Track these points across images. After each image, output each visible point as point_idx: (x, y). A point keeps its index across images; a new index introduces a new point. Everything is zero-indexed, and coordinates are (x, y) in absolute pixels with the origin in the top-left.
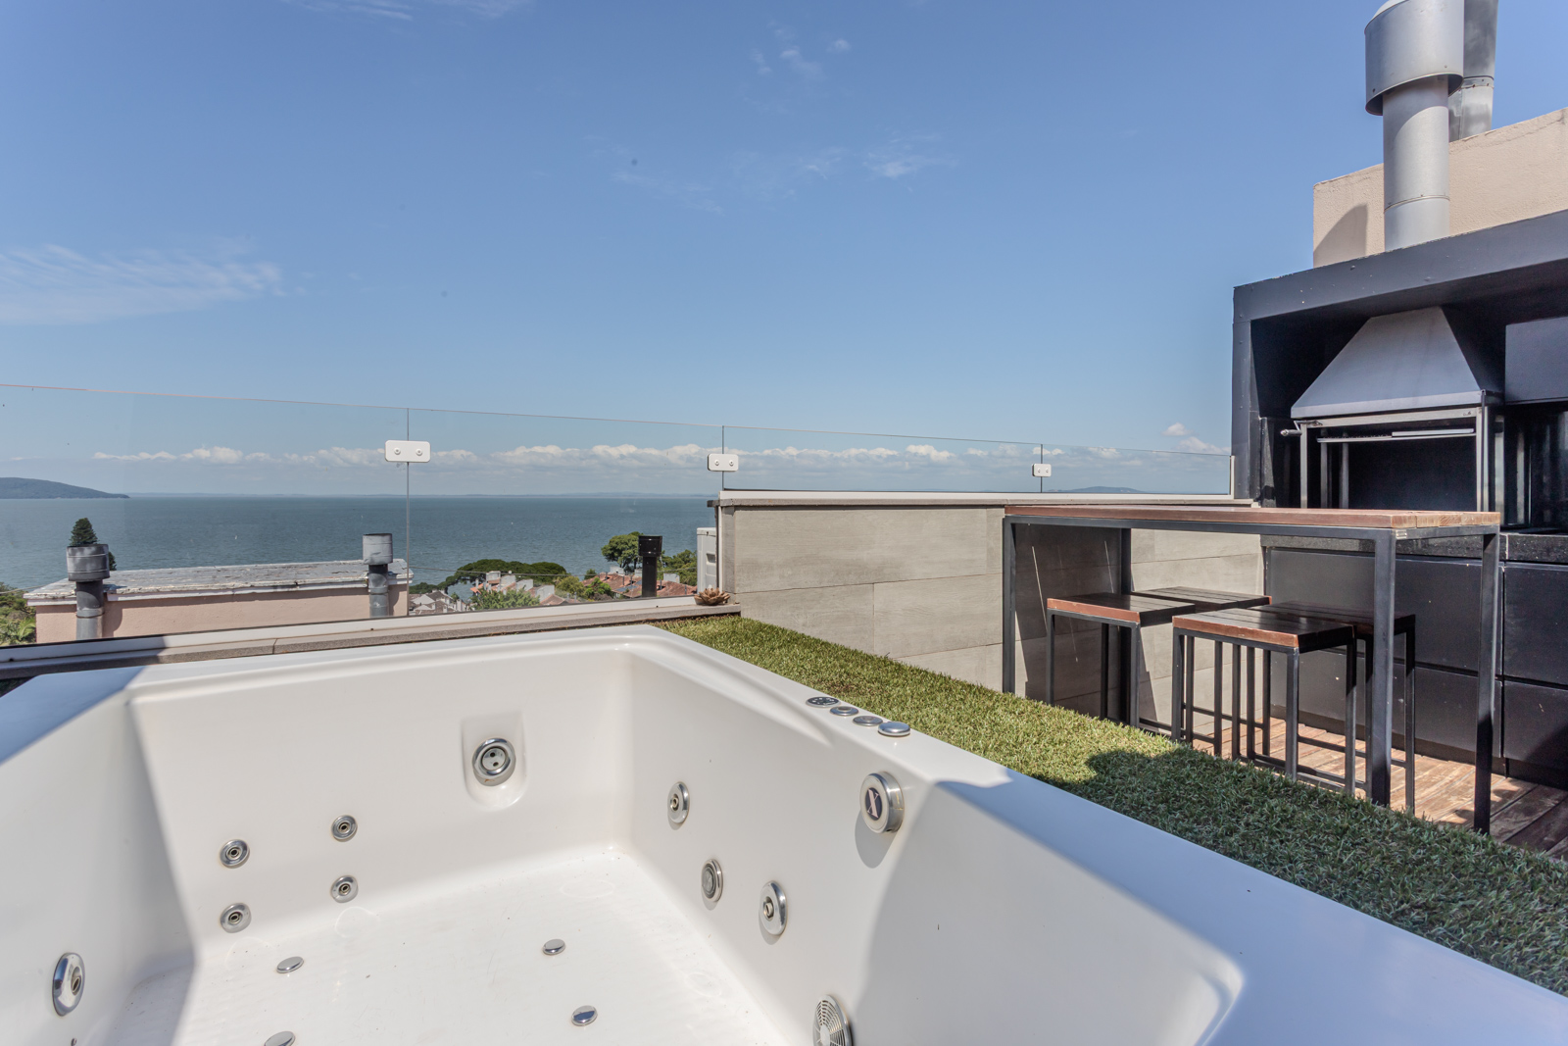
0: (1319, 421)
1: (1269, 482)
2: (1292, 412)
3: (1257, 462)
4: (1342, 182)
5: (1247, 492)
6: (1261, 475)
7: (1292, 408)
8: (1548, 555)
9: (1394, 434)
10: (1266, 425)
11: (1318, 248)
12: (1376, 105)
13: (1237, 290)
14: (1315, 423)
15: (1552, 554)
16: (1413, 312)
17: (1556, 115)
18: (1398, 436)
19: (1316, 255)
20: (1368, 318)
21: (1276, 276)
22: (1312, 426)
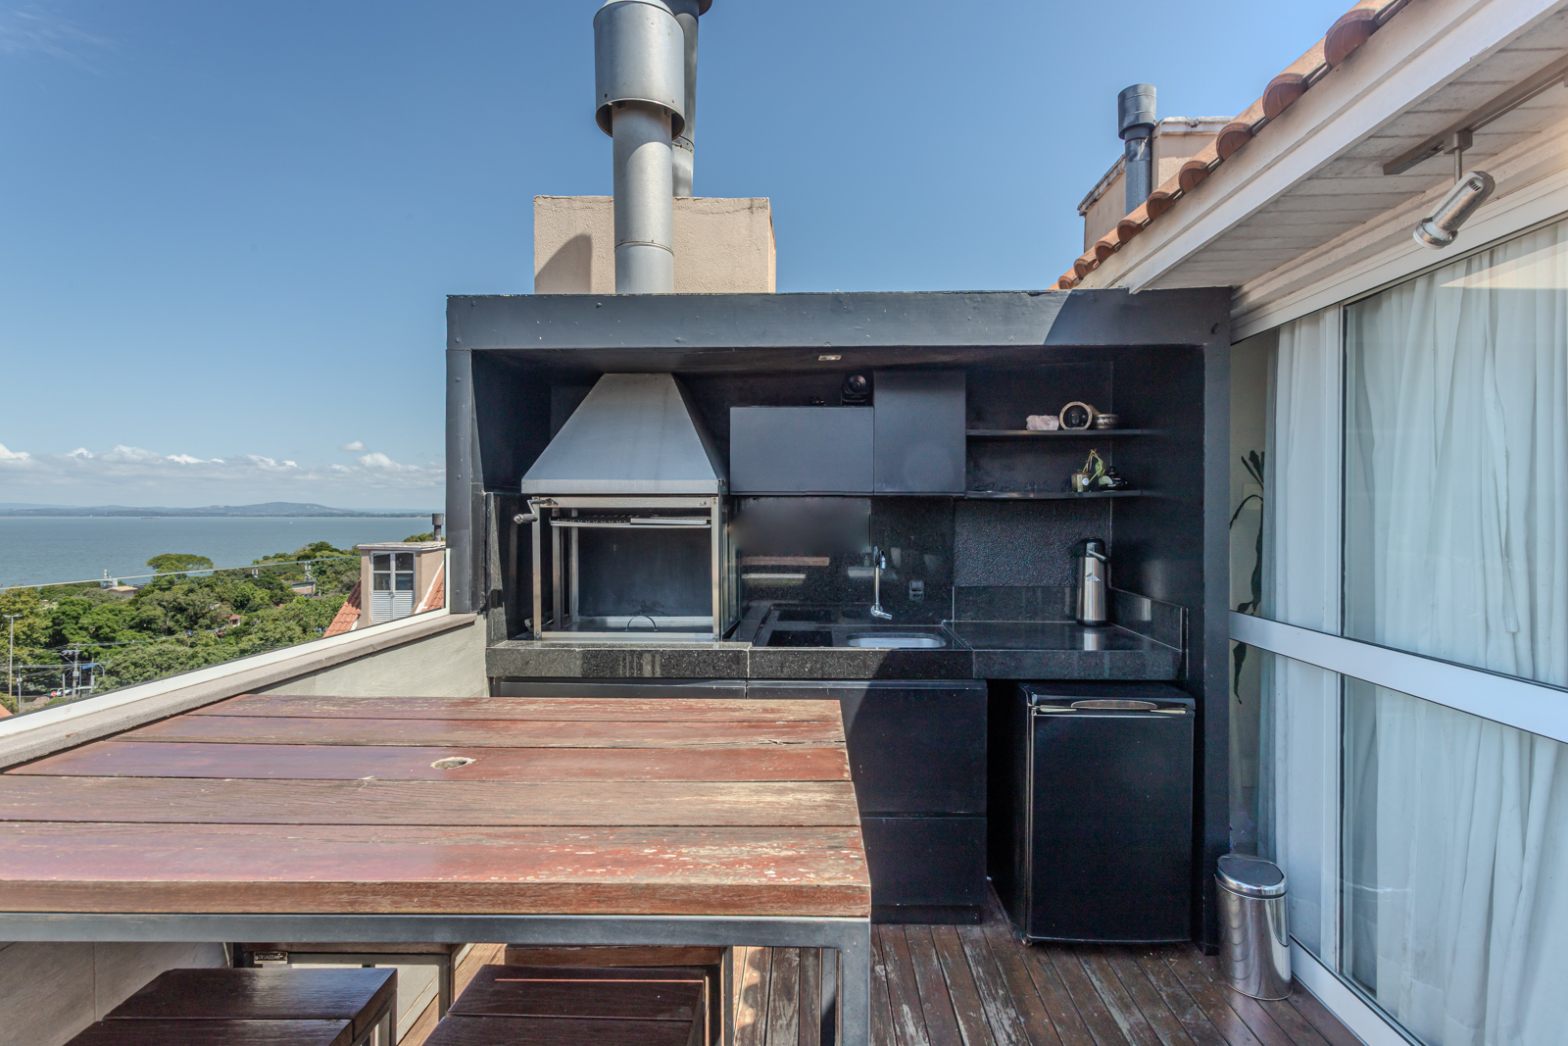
0: (554, 499)
1: (497, 584)
2: (523, 486)
3: (481, 556)
4: (565, 203)
5: (468, 603)
6: (487, 575)
7: (523, 480)
8: (782, 671)
9: (633, 520)
10: (492, 503)
11: (539, 274)
12: (606, 117)
13: (453, 301)
14: (549, 501)
15: (785, 670)
16: (647, 375)
17: (746, 202)
18: (637, 522)
19: (538, 279)
20: (601, 374)
21: (506, 294)
22: (545, 506)
